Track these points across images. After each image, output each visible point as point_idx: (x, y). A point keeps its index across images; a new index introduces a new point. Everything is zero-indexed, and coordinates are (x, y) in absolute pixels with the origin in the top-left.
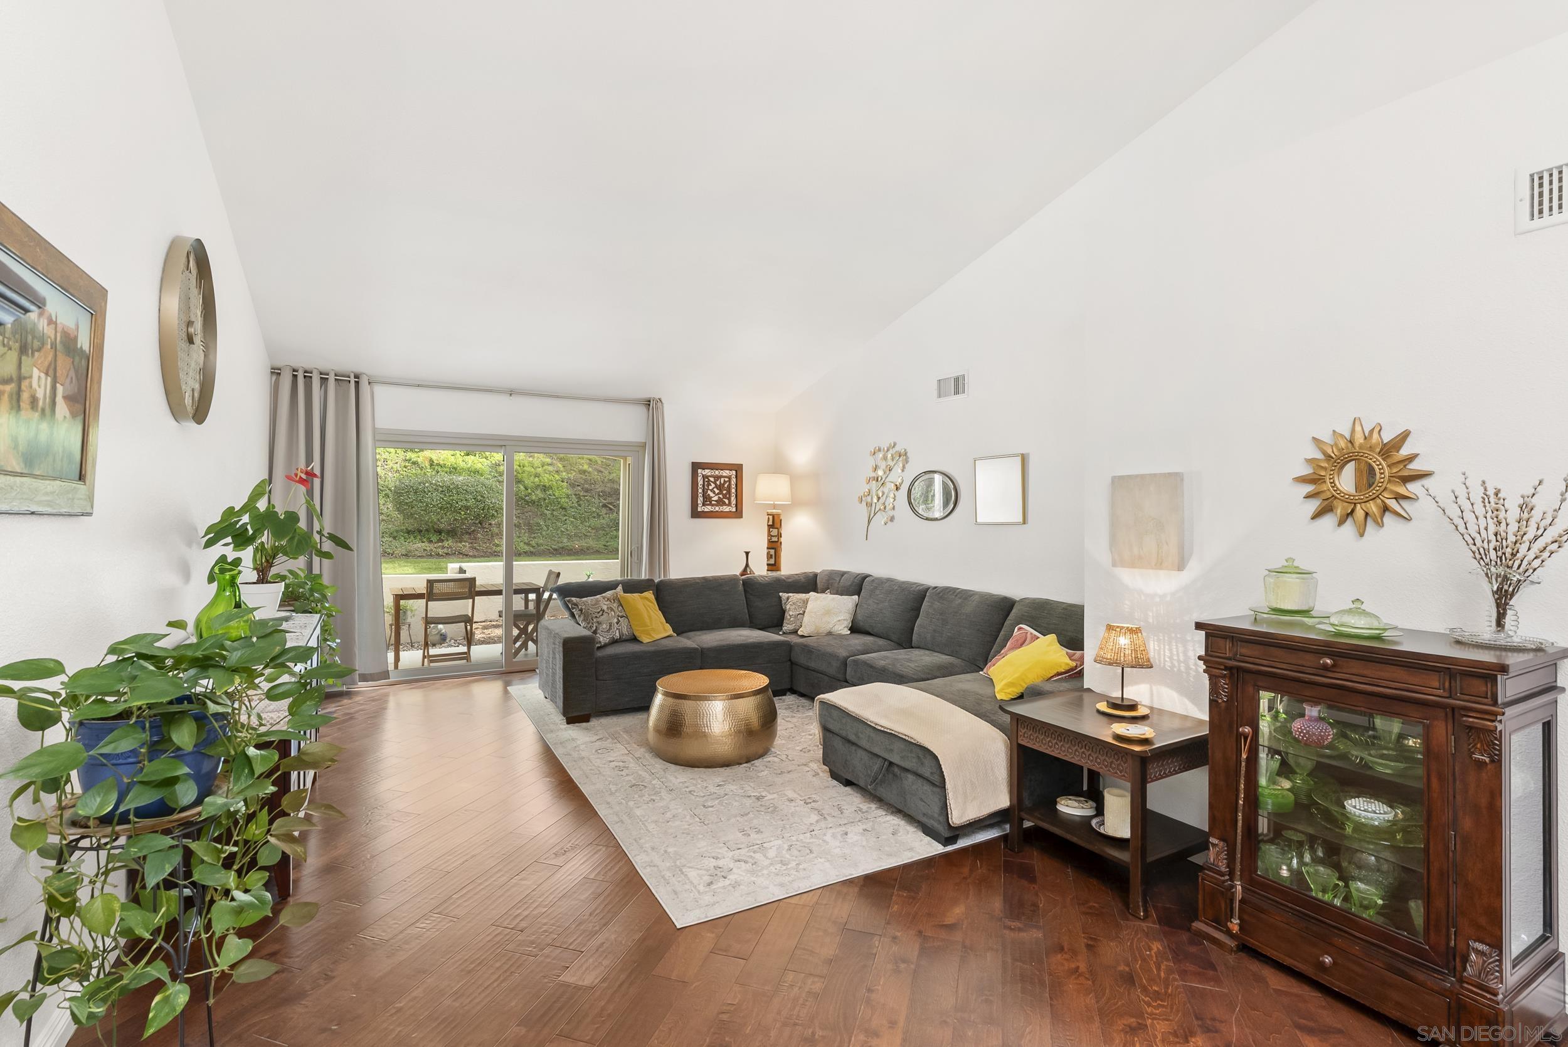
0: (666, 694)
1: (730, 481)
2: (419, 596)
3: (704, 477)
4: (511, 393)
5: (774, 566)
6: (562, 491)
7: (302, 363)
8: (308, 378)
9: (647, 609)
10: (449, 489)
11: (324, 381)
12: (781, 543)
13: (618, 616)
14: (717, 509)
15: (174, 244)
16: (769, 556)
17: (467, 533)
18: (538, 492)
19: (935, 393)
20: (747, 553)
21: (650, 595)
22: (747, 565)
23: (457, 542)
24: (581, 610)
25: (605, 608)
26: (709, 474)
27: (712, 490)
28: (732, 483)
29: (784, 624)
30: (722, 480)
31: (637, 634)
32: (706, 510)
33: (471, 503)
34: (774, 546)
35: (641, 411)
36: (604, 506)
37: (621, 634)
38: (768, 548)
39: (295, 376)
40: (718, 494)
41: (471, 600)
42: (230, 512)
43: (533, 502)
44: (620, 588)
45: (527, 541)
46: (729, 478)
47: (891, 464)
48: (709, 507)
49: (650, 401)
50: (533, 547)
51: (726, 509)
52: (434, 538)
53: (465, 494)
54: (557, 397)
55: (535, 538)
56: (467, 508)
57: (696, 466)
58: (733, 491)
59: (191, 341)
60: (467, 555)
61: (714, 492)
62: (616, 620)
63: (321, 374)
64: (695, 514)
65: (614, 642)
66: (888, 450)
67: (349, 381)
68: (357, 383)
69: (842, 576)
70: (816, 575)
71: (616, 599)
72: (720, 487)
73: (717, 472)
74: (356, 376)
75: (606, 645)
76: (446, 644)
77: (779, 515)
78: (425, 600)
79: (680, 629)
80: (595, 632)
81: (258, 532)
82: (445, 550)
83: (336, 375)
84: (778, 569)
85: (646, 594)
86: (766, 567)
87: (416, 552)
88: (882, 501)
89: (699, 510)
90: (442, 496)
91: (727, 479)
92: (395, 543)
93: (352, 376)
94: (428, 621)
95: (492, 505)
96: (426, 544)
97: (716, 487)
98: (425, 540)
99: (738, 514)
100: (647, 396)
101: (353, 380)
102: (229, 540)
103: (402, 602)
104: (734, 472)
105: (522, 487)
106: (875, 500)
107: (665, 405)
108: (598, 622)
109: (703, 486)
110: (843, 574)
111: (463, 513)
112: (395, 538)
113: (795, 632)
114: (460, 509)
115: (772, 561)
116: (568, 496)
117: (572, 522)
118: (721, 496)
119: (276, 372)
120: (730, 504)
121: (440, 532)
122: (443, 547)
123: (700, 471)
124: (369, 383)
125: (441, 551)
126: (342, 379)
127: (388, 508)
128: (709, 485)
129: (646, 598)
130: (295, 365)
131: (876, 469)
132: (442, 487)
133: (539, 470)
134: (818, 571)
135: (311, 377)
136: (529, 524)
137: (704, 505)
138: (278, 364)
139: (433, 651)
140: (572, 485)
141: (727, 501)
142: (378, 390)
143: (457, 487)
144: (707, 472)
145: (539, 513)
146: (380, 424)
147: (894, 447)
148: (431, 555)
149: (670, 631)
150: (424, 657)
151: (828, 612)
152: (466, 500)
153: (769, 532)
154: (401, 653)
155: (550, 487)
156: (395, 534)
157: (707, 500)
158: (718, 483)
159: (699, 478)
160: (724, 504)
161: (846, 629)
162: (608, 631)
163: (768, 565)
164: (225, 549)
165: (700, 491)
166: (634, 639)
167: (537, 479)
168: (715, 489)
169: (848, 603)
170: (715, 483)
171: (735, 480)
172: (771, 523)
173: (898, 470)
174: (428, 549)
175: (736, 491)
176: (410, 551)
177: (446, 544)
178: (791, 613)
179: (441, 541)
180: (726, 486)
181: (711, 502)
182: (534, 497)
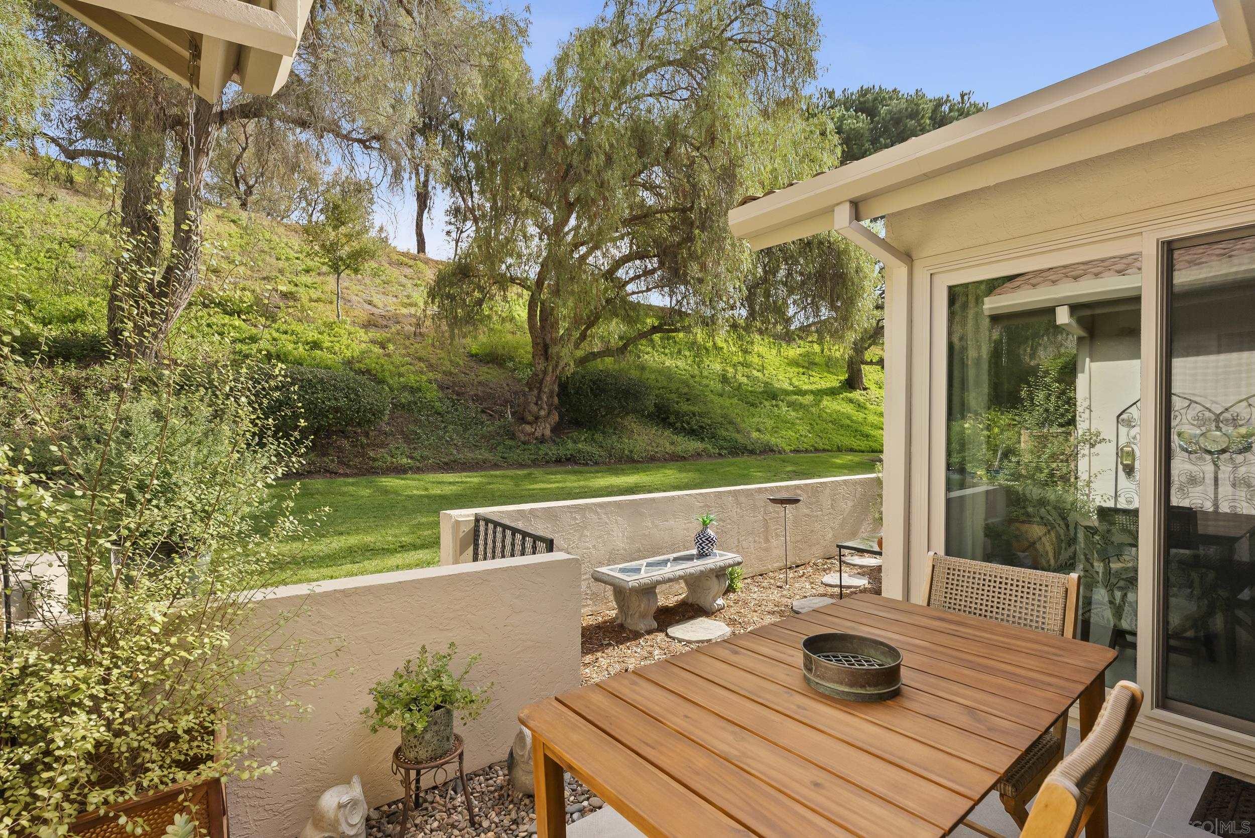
6: (432, 394)
18: (406, 394)
33: (343, 402)
36: (483, 412)
43: (403, 405)
45: (409, 453)
55: (414, 449)
60: (336, 473)
111: (331, 416)
114: (328, 411)
116: (440, 400)
117: (454, 429)
133: (402, 370)
136: (405, 432)
140: (441, 387)
155: (419, 389)
167: (402, 379)
182: (403, 400)
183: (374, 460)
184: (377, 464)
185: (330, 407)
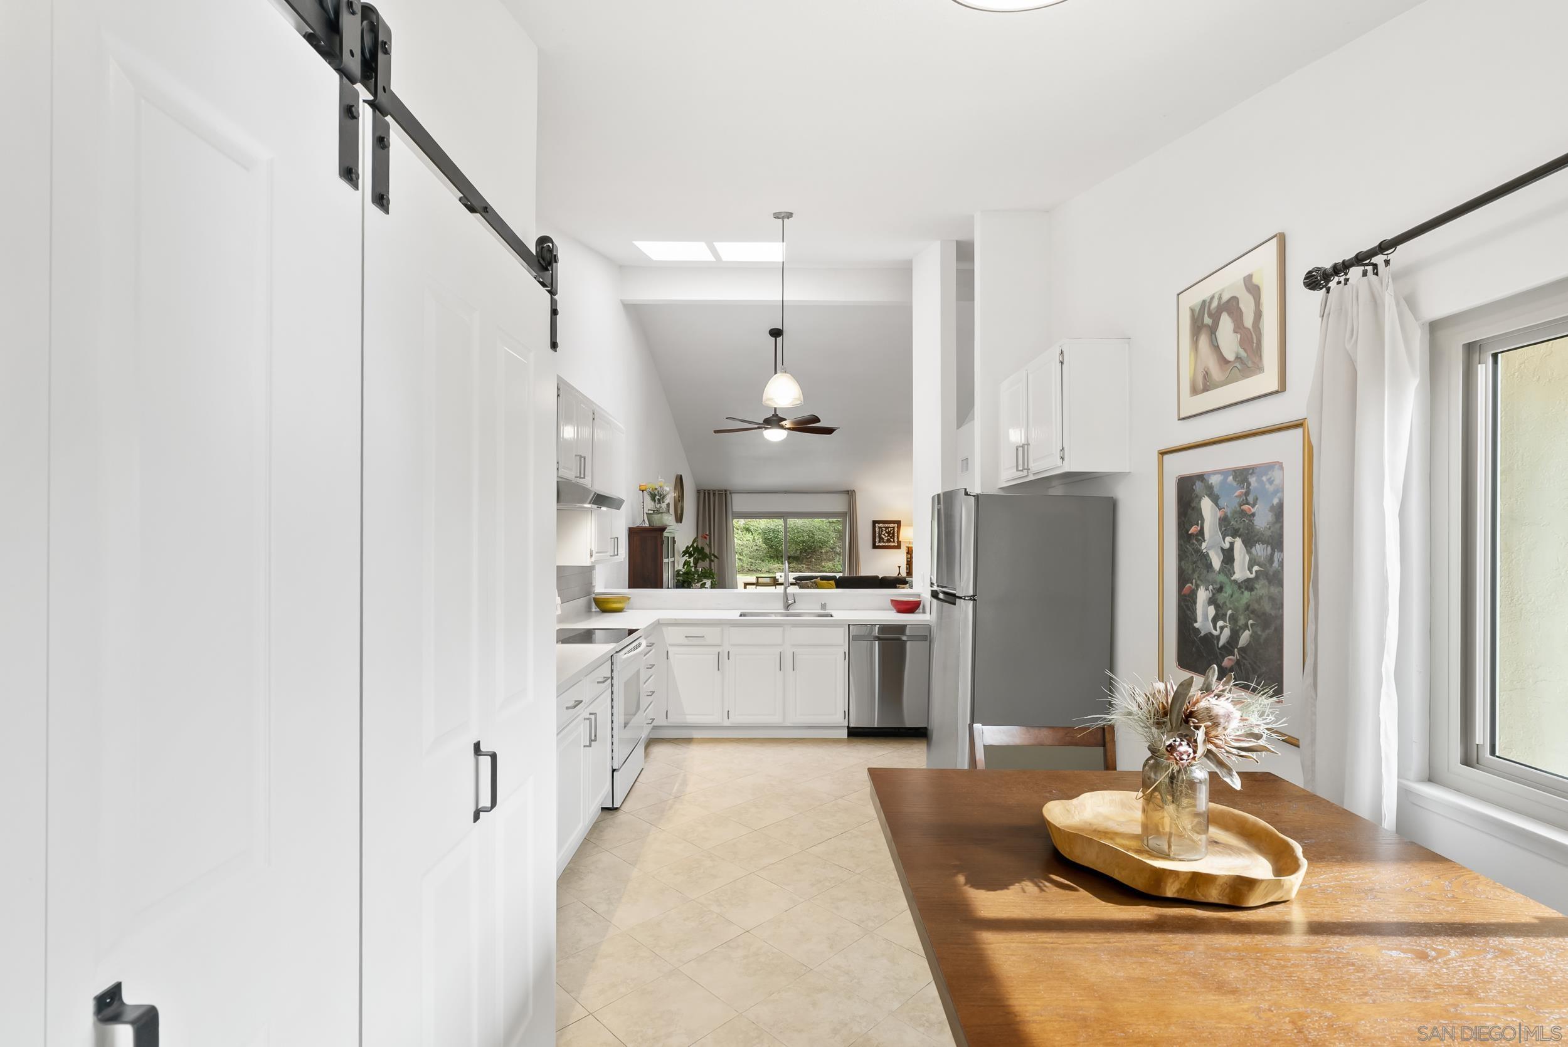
1: (894, 530)
2: (753, 584)
3: (880, 528)
4: (786, 492)
5: (909, 573)
7: (708, 488)
8: (709, 494)
11: (714, 494)
12: (913, 562)
14: (886, 544)
15: (677, 476)
16: (907, 569)
17: (806, 558)
20: (899, 567)
21: (833, 582)
22: (899, 573)
24: (801, 586)
27: (884, 535)
30: (890, 529)
32: (881, 545)
34: (910, 563)
35: (845, 497)
38: (907, 564)
39: (705, 493)
40: (887, 536)
41: (774, 587)
42: (688, 547)
44: (819, 579)
46: (894, 528)
48: (882, 543)
49: (848, 492)
51: (892, 544)
54: (806, 493)
56: (803, 542)
57: (875, 523)
58: (896, 534)
59: (680, 501)
63: (714, 491)
64: (875, 547)
67: (723, 493)
68: (726, 494)
71: (815, 582)
72: (889, 533)
73: (887, 525)
74: (726, 491)
77: (912, 549)
78: (755, 586)
81: (694, 553)
83: (718, 491)
84: (911, 574)
85: (831, 582)
86: (906, 574)
89: (877, 544)
91: (892, 529)
92: (763, 564)
93: (724, 491)
96: (781, 565)
97: (886, 532)
99: (895, 547)
100: (847, 489)
102: (687, 555)
103: (747, 586)
104: (896, 525)
107: (857, 494)
109: (879, 532)
112: (763, 561)
115: (908, 571)
118: (889, 537)
119: (698, 492)
120: (894, 542)
123: (877, 525)
124: (731, 493)
126: (721, 492)
128: (882, 531)
130: (705, 489)
137: (879, 542)
138: (700, 489)
141: (892, 540)
142: (734, 495)
143: (797, 528)
144: (881, 525)
146: (734, 510)
152: (803, 536)
153: (907, 556)
156: (763, 558)
157: (881, 539)
158: (887, 530)
159: (877, 529)
160: (891, 541)
164: (686, 558)
165: (877, 535)
168: (886, 534)
170: (885, 530)
172: (907, 552)
176: (771, 569)
180: (891, 532)
181: (883, 541)
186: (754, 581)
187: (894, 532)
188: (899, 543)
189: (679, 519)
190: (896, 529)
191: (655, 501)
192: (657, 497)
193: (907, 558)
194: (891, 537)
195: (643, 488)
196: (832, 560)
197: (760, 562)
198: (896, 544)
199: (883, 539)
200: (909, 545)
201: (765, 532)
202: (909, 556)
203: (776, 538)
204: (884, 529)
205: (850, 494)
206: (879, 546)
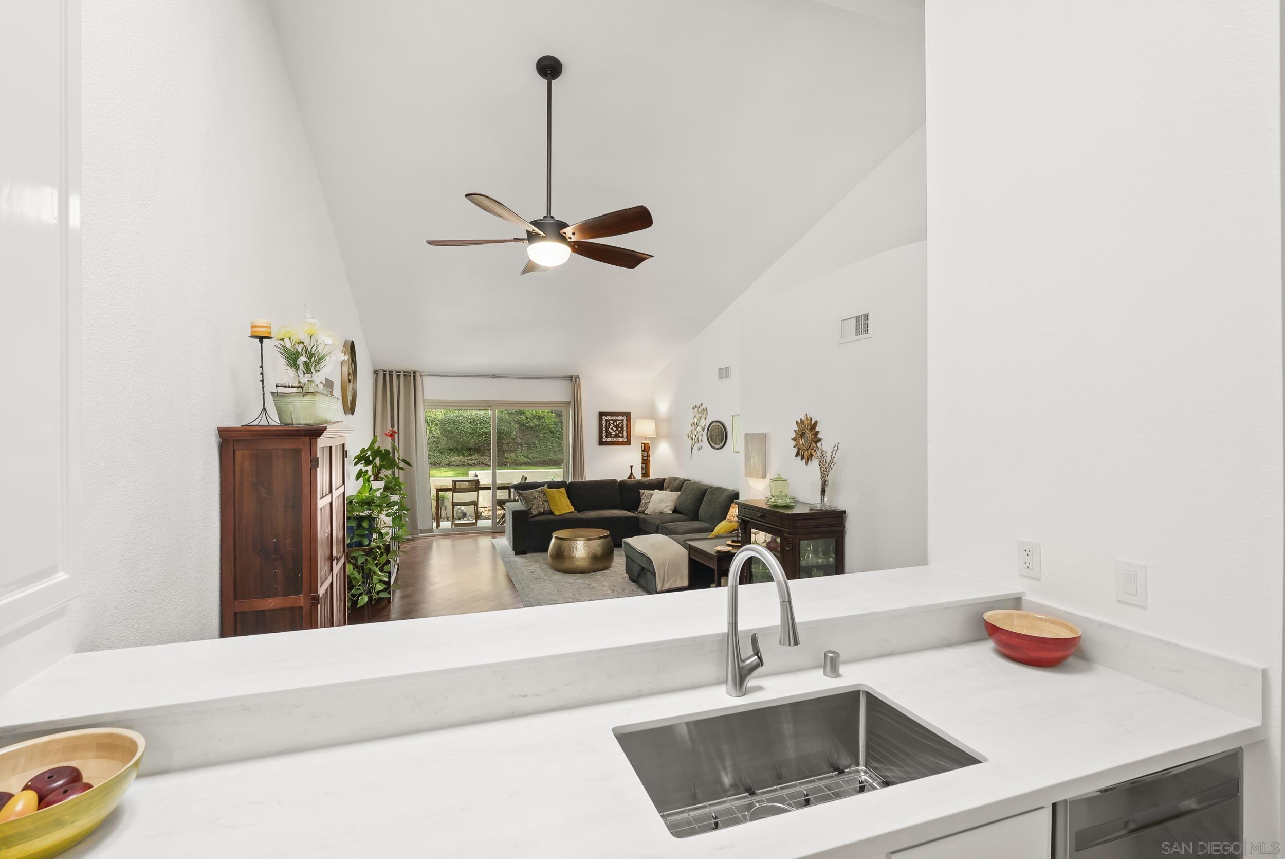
0: (556, 538)
1: (623, 423)
2: (449, 490)
3: (607, 421)
4: (494, 376)
5: (646, 474)
7: (388, 367)
8: (391, 376)
9: (560, 499)
10: (475, 421)
11: (398, 376)
12: (650, 460)
13: (543, 501)
14: (615, 439)
15: (346, 342)
16: (643, 469)
18: (535, 421)
19: (717, 376)
20: (631, 467)
21: (563, 490)
22: (631, 474)
23: (480, 456)
24: (524, 497)
25: (536, 496)
26: (610, 419)
27: (612, 429)
28: (624, 424)
29: (639, 508)
30: (618, 422)
31: (553, 510)
32: (608, 440)
34: (646, 463)
35: (567, 383)
37: (545, 511)
38: (642, 464)
39: (385, 375)
40: (615, 431)
41: (476, 492)
42: (363, 450)
43: (531, 428)
44: (546, 486)
45: (526, 455)
46: (622, 421)
47: (701, 415)
48: (610, 439)
49: (572, 377)
50: (530, 459)
51: (621, 440)
52: (466, 454)
53: (485, 424)
54: (519, 378)
55: (531, 453)
57: (601, 415)
58: (625, 428)
59: (350, 381)
60: (487, 465)
61: (613, 430)
62: (541, 503)
63: (397, 372)
64: (601, 443)
65: (540, 514)
66: (699, 407)
67: (411, 375)
68: (414, 376)
69: (676, 480)
70: (664, 480)
71: (543, 492)
72: (617, 427)
73: (614, 418)
74: (414, 373)
75: (536, 516)
76: (466, 519)
77: (648, 444)
78: (452, 492)
79: (578, 508)
80: (531, 509)
81: (374, 459)
82: (473, 462)
83: (404, 373)
84: (648, 476)
85: (560, 489)
86: (641, 475)
87: (455, 463)
88: (697, 437)
89: (604, 440)
90: (470, 425)
91: (620, 422)
92: (442, 457)
93: (412, 373)
94: (454, 504)
95: (502, 431)
96: (461, 457)
97: (614, 426)
98: (460, 455)
99: (628, 443)
100: (571, 374)
101: (412, 375)
102: (363, 462)
103: (440, 493)
104: (625, 417)
105: (524, 417)
106: (694, 437)
107: (581, 379)
108: (532, 504)
109: (606, 425)
110: (676, 479)
111: (483, 436)
112: (442, 453)
113: (643, 512)
115: (644, 472)
117: (557, 442)
118: (617, 432)
119: (376, 373)
120: (623, 437)
121: (470, 449)
122: (472, 460)
123: (604, 417)
124: (420, 376)
125: (470, 462)
126: (407, 374)
127: (437, 433)
128: (610, 425)
129: (561, 492)
130: (385, 369)
131: (695, 417)
132: (470, 419)
134: (666, 477)
135: (392, 374)
136: (528, 444)
137: (606, 437)
138: (377, 369)
139: (457, 522)
141: (621, 435)
142: (425, 379)
143: (480, 419)
144: (608, 418)
145: (535, 436)
146: (426, 397)
147: (701, 406)
148: (464, 465)
149: (572, 509)
150: (452, 524)
151: (661, 501)
152: (486, 428)
153: (642, 454)
154: (441, 523)
155: (543, 417)
156: (442, 451)
157: (608, 434)
158: (615, 424)
159: (603, 422)
160: (620, 437)
161: (670, 511)
162: (537, 508)
163: (642, 473)
164: (360, 466)
165: (604, 429)
166: (552, 513)
167: (534, 412)
168: (613, 428)
169: (674, 495)
170: (613, 424)
171: (626, 422)
172: (643, 449)
173: (703, 419)
174: (462, 460)
175: (627, 429)
176: (451, 462)
177: (473, 457)
178: (643, 501)
179: (470, 455)
180: (620, 426)
181: (611, 435)
182: (532, 425)
183: (507, 458)
184: (507, 460)
185: (483, 432)
186: (450, 486)
187: (622, 425)
188: (629, 437)
189: (350, 408)
190: (625, 423)
191: (296, 367)
192: (302, 359)
193: (643, 456)
194: (619, 432)
195: (262, 332)
196: (515, 451)
197: (439, 454)
198: (625, 440)
199: (610, 433)
200: (646, 441)
201: (443, 423)
202: (645, 454)
203: (457, 429)
204: (611, 422)
205: (573, 379)
206: (606, 441)
